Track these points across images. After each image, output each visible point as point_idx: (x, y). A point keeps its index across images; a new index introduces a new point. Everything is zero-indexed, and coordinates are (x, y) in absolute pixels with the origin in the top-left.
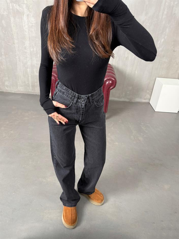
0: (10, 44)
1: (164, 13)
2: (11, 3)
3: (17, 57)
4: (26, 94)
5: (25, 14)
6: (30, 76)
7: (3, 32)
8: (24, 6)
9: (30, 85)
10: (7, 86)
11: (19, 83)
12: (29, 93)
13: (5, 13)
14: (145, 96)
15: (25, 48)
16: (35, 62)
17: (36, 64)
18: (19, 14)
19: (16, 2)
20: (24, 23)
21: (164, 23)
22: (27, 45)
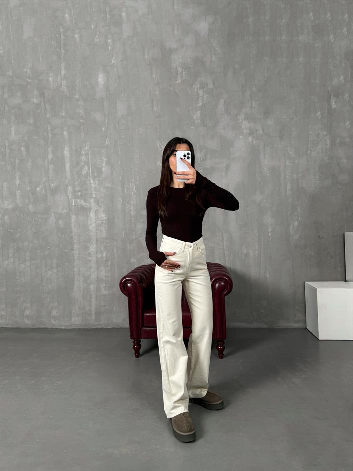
0: (67, 251)
1: (288, 188)
2: (74, 199)
3: (75, 269)
4: (84, 329)
5: (92, 211)
6: (93, 296)
7: (59, 235)
8: (92, 201)
9: (93, 312)
10: (54, 317)
11: (74, 310)
12: (90, 327)
13: (65, 211)
14: (295, 317)
15: (89, 254)
16: (103, 273)
17: (106, 276)
18: (85, 210)
19: (80, 197)
20: (91, 221)
21: (290, 200)
22: (93, 250)
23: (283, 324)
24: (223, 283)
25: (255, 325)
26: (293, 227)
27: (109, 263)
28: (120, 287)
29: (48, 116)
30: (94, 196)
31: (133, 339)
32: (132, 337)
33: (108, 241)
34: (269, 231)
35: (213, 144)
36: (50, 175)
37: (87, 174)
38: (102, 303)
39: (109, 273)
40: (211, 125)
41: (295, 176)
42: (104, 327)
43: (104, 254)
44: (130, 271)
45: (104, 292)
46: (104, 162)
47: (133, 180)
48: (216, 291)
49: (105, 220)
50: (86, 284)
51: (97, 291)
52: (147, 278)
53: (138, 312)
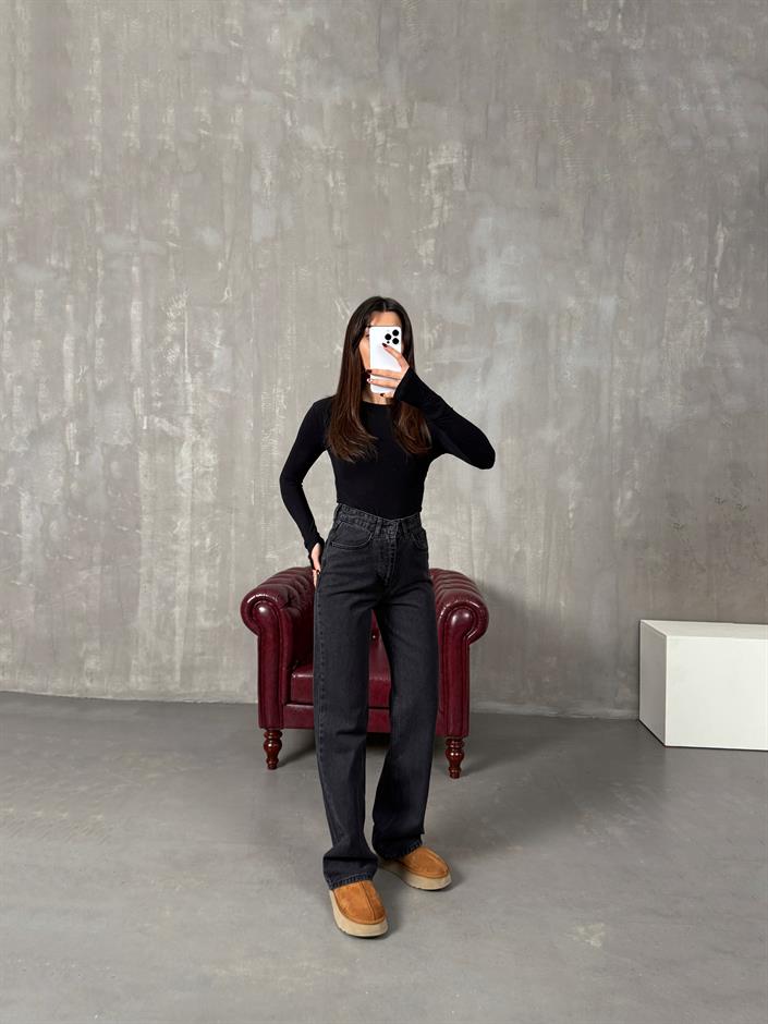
0: (125, 529)
1: (615, 418)
2: (148, 416)
3: (142, 570)
4: (157, 702)
5: (186, 443)
6: (180, 631)
7: (110, 493)
8: (187, 422)
9: (178, 666)
10: (91, 674)
11: (136, 659)
12: (168, 700)
14: (616, 695)
15: (175, 539)
16: (204, 580)
17: (208, 588)
18: (169, 443)
19: (161, 412)
20: (181, 467)
21: (619, 443)
22: (184, 530)
23: (589, 709)
24: (467, 615)
25: (528, 709)
26: (622, 502)
27: (218, 560)
28: (242, 612)
29: (99, 229)
30: (191, 411)
31: (266, 728)
32: (263, 723)
34: (570, 508)
35: (459, 313)
36: (98, 361)
37: (178, 361)
38: (199, 649)
39: (217, 584)
40: (456, 271)
41: (632, 392)
42: (200, 699)
43: (208, 540)
44: (265, 580)
45: (203, 623)
46: (218, 338)
47: (280, 382)
48: (451, 631)
49: (214, 466)
50: (163, 605)
51: (188, 620)
52: (302, 598)
53: (278, 672)
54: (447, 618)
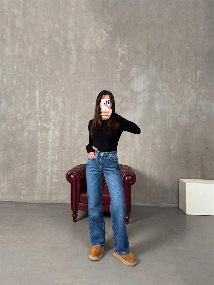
0: (33, 154)
1: (170, 122)
2: (40, 122)
3: (38, 165)
4: (42, 203)
5: (51, 130)
6: (49, 183)
7: (29, 144)
8: (51, 124)
9: (48, 193)
10: (23, 195)
11: (36, 191)
12: (45, 202)
13: (34, 129)
14: (172, 200)
15: (48, 156)
16: (55, 169)
17: (57, 171)
18: (46, 129)
19: (44, 121)
20: (49, 136)
21: (171, 130)
22: (50, 154)
23: (164, 204)
24: (130, 177)
25: (147, 204)
26: (173, 145)
27: (60, 162)
28: (66, 177)
29: (27, 71)
30: (52, 121)
31: (73, 210)
32: (72, 209)
33: (59, 149)
34: (158, 147)
35: (127, 94)
36: (26, 107)
37: (49, 107)
38: (54, 188)
39: (59, 169)
40: (126, 82)
41: (175, 115)
42: (54, 202)
43: (57, 157)
44: (73, 168)
45: (55, 180)
46: (60, 101)
47: (77, 113)
48: (125, 182)
49: (59, 136)
50: (44, 175)
51: (51, 179)
52: (83, 173)
53: (76, 194)
54: (124, 178)
